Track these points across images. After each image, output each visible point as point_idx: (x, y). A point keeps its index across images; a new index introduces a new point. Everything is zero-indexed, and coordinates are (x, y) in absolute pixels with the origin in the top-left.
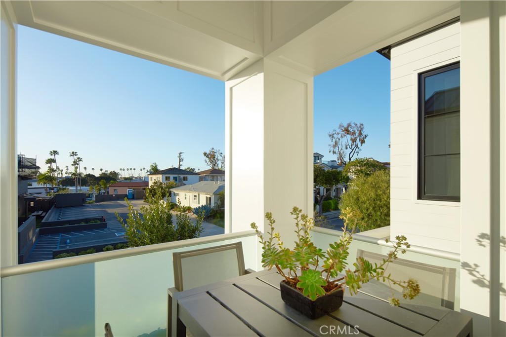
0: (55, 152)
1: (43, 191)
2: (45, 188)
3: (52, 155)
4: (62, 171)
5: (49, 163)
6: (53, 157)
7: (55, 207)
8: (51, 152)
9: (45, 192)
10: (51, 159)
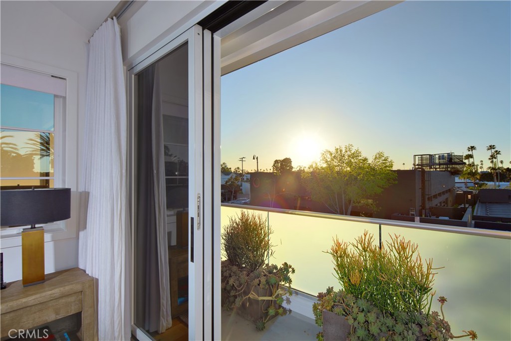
0: (473, 148)
1: (463, 185)
2: (464, 182)
3: (469, 151)
4: (477, 166)
5: (467, 159)
6: (470, 153)
7: (479, 202)
8: (469, 148)
9: (465, 186)
10: (469, 155)
